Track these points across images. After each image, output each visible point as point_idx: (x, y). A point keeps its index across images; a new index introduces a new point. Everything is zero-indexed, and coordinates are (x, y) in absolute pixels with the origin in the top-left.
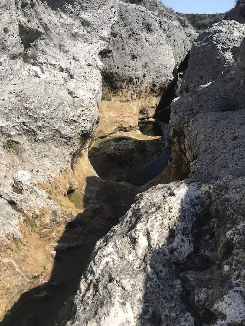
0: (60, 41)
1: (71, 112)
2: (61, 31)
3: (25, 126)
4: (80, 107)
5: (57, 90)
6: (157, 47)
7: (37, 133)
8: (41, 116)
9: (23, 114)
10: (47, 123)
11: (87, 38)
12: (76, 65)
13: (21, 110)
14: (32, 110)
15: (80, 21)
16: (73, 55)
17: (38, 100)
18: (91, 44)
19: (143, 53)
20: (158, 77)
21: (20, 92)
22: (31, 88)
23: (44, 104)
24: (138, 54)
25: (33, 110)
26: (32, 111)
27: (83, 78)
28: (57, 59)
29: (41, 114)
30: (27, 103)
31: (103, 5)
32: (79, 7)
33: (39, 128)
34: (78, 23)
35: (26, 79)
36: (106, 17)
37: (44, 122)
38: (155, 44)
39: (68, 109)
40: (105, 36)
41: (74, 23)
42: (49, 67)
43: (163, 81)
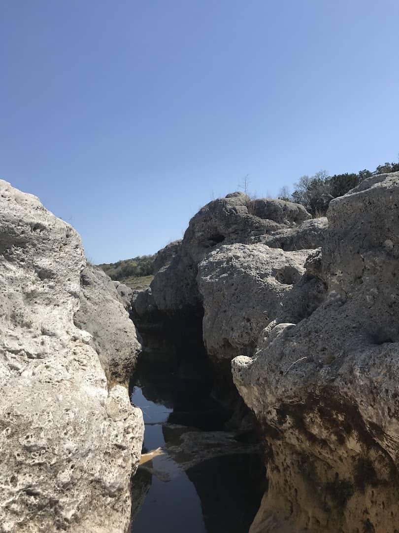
0: (13, 309)
1: (111, 429)
2: (12, 290)
3: (32, 497)
4: (119, 413)
5: (69, 391)
6: (104, 306)
7: (61, 504)
8: (65, 457)
9: (23, 466)
10: (78, 470)
11: (50, 296)
12: (55, 344)
13: (17, 457)
14: (44, 448)
15: (35, 272)
16: (42, 327)
17: (49, 421)
18: (57, 306)
19: (88, 317)
20: (118, 350)
21: (7, 415)
22: (27, 400)
23: (64, 428)
24: (82, 320)
25: (46, 447)
26: (44, 451)
27: (77, 363)
28: (18, 339)
29: (63, 451)
30: (28, 437)
31: (65, 245)
32: (33, 250)
33: (65, 488)
34: (33, 275)
35: (8, 385)
36: (71, 261)
37: (73, 470)
38: (100, 301)
39: (104, 425)
40: (76, 290)
41: (27, 275)
42: (10, 358)
43: (128, 354)
